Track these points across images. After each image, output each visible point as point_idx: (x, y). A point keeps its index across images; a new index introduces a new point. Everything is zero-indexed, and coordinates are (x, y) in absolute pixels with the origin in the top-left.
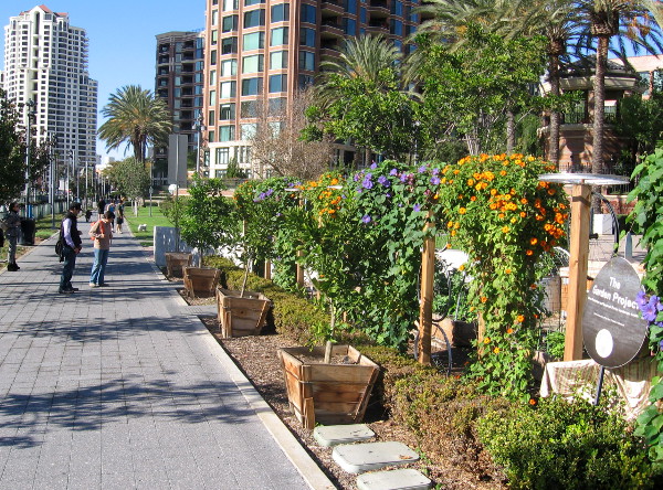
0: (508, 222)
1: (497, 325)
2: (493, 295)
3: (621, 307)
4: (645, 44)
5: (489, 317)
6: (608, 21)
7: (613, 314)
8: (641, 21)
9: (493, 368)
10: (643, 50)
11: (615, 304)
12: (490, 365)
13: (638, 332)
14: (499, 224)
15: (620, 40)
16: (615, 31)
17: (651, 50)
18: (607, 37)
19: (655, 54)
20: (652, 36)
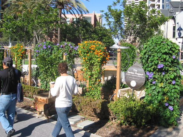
0: (99, 57)
1: (93, 83)
2: (92, 75)
3: (138, 75)
4: (70, 12)
5: (91, 81)
6: (62, 5)
7: (135, 77)
8: (69, 6)
9: (92, 93)
10: (69, 13)
11: (136, 75)
12: (91, 93)
13: (143, 80)
14: (98, 58)
15: (64, 10)
16: (63, 8)
17: (71, 13)
18: (61, 9)
19: (72, 14)
20: (72, 10)
